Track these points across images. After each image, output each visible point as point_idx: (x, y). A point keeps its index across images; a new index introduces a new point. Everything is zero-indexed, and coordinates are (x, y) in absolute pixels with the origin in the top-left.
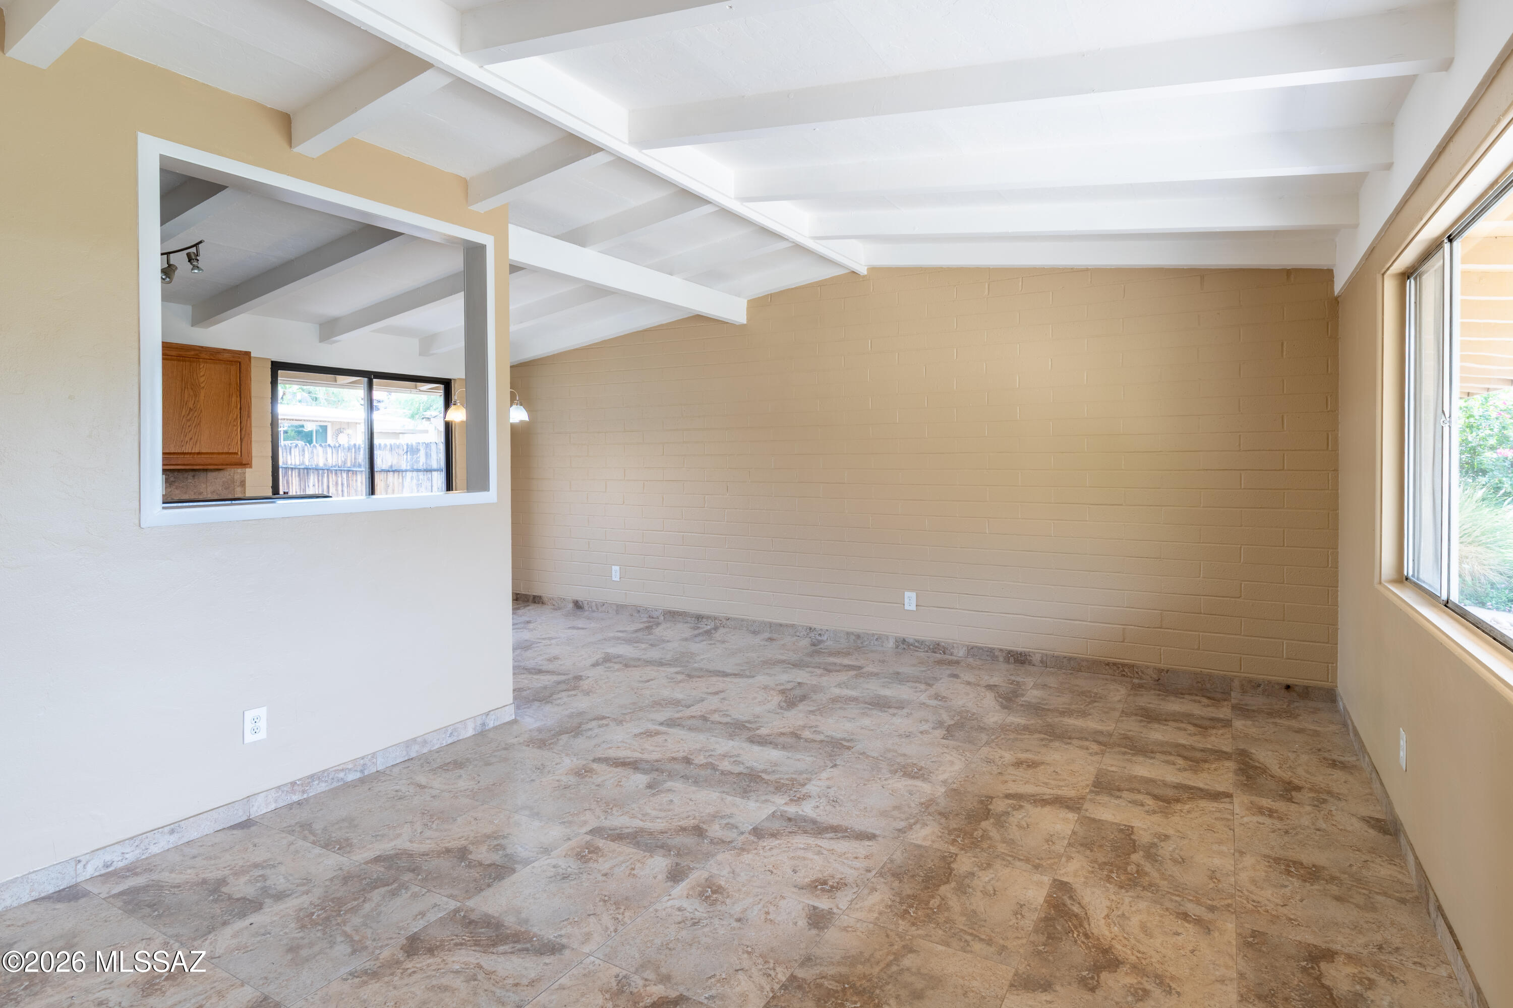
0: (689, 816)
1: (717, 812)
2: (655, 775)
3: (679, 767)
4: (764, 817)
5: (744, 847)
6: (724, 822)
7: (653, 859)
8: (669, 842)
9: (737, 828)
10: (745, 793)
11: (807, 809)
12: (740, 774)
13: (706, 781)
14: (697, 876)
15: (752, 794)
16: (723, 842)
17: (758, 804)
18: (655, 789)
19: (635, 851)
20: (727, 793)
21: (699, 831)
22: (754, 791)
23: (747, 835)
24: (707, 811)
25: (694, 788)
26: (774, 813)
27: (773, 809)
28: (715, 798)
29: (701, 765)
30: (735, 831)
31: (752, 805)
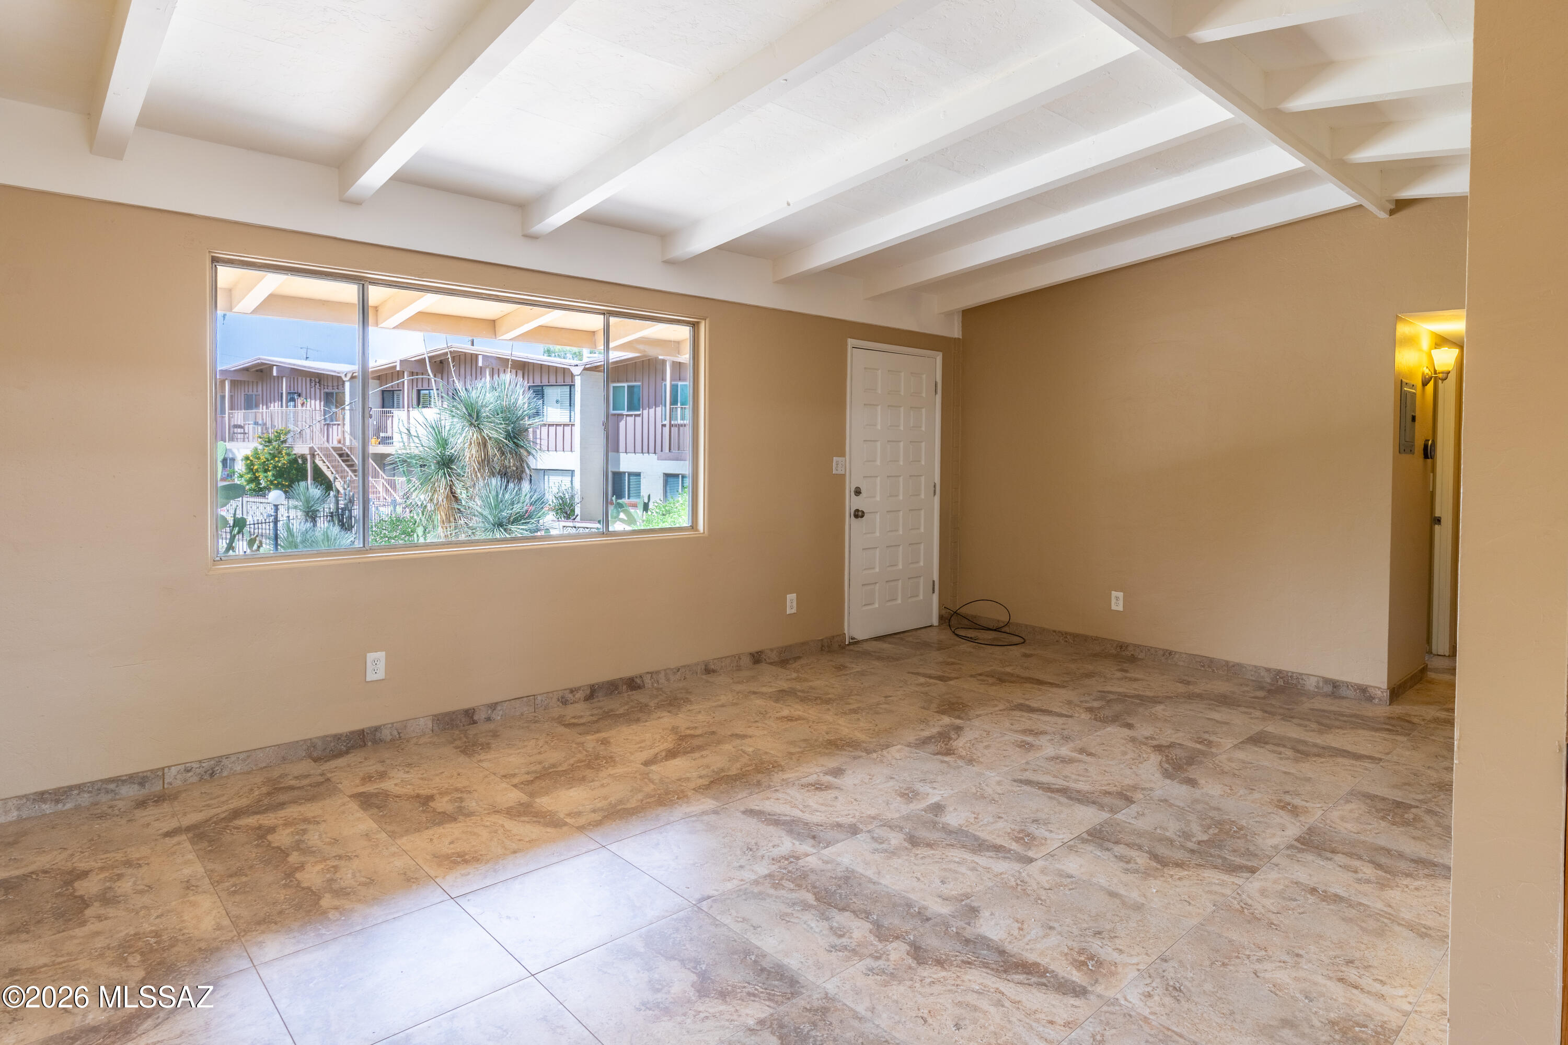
0: (922, 858)
1: (890, 858)
2: (969, 932)
3: (932, 942)
4: (839, 844)
5: (872, 820)
6: (885, 846)
7: (959, 823)
8: (944, 835)
9: (873, 838)
10: (848, 878)
11: (787, 844)
12: (843, 909)
13: (895, 905)
14: (917, 806)
15: (839, 875)
16: (890, 827)
17: (839, 859)
18: (966, 905)
19: (977, 833)
20: (870, 881)
21: (913, 841)
22: (835, 878)
23: (865, 829)
24: (900, 861)
25: (912, 896)
26: (827, 847)
27: (826, 852)
28: (888, 877)
29: (897, 938)
30: (875, 835)
31: (846, 860)
